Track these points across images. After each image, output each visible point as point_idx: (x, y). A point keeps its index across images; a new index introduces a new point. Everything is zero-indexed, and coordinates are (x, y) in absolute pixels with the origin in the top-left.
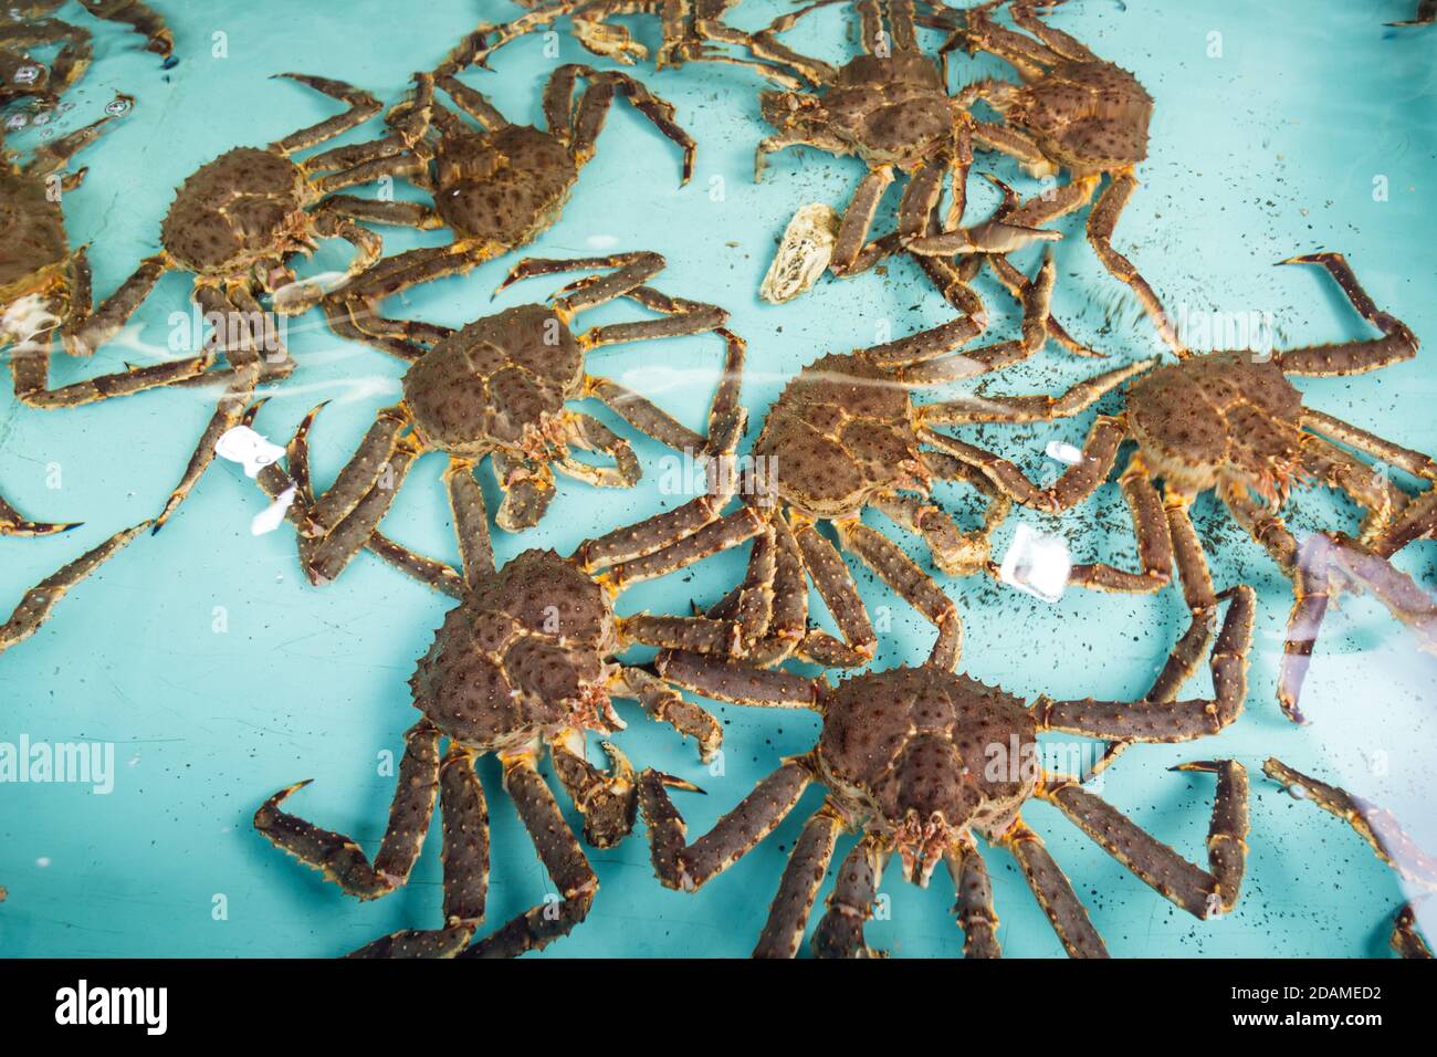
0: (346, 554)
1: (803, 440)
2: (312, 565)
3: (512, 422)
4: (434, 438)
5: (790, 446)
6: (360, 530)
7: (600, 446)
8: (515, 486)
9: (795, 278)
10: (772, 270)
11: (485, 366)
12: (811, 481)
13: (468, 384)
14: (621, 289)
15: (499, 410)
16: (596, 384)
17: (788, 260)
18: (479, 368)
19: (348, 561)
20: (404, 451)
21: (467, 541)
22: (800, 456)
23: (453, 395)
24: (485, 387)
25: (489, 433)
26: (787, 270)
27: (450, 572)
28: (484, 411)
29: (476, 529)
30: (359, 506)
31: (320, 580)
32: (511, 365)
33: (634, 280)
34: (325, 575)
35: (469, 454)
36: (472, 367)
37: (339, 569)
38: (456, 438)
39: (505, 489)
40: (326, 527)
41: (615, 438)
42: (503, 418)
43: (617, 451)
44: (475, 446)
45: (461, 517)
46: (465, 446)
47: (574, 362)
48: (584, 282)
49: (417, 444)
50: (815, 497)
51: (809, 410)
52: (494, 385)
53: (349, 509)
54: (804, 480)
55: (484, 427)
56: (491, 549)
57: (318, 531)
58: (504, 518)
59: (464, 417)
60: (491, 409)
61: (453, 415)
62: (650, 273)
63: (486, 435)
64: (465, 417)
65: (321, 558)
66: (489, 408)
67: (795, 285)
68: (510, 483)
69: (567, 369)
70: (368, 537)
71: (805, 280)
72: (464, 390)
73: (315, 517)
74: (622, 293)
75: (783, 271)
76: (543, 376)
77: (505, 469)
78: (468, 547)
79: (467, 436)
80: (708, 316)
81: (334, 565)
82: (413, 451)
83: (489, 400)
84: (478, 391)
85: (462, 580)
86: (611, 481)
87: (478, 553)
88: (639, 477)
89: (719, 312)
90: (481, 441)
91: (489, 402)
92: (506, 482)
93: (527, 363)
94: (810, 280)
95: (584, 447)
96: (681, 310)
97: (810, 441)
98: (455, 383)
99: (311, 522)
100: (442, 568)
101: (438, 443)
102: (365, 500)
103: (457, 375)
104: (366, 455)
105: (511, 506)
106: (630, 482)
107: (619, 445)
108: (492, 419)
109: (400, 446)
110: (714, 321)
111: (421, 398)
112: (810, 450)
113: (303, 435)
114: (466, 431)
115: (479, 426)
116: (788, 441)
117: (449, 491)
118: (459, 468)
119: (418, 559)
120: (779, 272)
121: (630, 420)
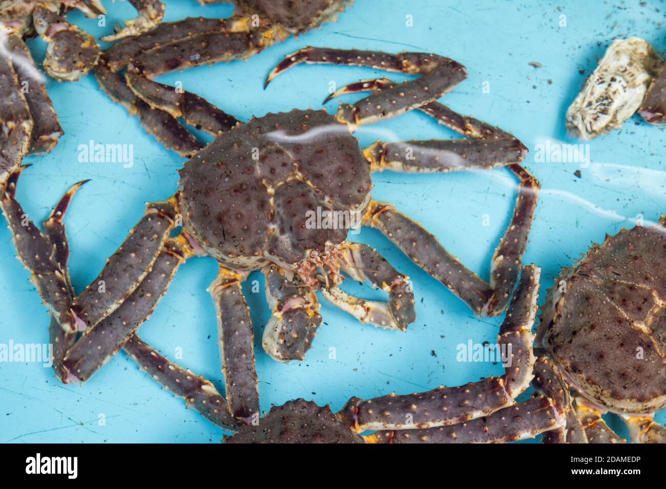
0: (103, 355)
1: (610, 328)
2: (66, 363)
3: (294, 246)
4: (211, 245)
5: (594, 334)
6: (120, 330)
7: (374, 280)
8: (289, 314)
9: (604, 112)
10: (579, 100)
11: (272, 171)
12: (614, 377)
13: (253, 194)
14: (417, 101)
15: (282, 231)
16: (379, 210)
17: (597, 95)
18: (267, 173)
19: (105, 362)
20: (172, 252)
21: (231, 362)
22: (604, 346)
23: (237, 204)
24: (271, 201)
25: (271, 252)
26: (595, 105)
27: (209, 389)
28: (266, 229)
29: (242, 351)
30: (122, 305)
31: (71, 378)
32: (299, 176)
33: (430, 94)
34: (77, 375)
35: (243, 267)
36: (259, 171)
37: (93, 370)
38: (236, 251)
39: (278, 315)
40: (89, 323)
41: (395, 274)
42: (286, 240)
43: (394, 287)
44: (251, 262)
45: (228, 335)
46: (243, 260)
47: (365, 186)
48: (372, 83)
49: (185, 246)
50: (615, 395)
51: (618, 288)
52: (280, 201)
53: (114, 307)
54: (607, 375)
55: (265, 246)
56: (255, 374)
57: (81, 325)
58: (272, 344)
59: (245, 231)
60: (273, 227)
61: (235, 226)
62: (447, 85)
63: (266, 253)
64: (247, 230)
65: (76, 356)
66: (272, 226)
67: (604, 120)
68: (285, 309)
69: (356, 193)
70: (127, 339)
71: (615, 116)
72: (248, 200)
73: (78, 309)
74: (417, 106)
75: (590, 104)
76: (331, 196)
77: (280, 295)
78: (233, 369)
79: (247, 250)
80: (506, 148)
81: (88, 366)
82: (180, 253)
83: (273, 216)
84: (263, 204)
85: (223, 401)
86: (379, 319)
87: (242, 377)
88: (412, 319)
89: (517, 145)
90: (258, 258)
91: (272, 219)
92: (280, 308)
93: (318, 177)
94: (620, 117)
95: (357, 278)
96: (475, 133)
97: (618, 330)
98: (238, 189)
99: (74, 314)
100: (201, 383)
101: (214, 251)
102: (130, 299)
103: (242, 178)
104: (135, 251)
105: (282, 334)
106: (401, 325)
107: (397, 281)
108: (275, 240)
109: (167, 245)
110: (511, 155)
111: (200, 197)
112: (618, 341)
113: (60, 217)
114: (246, 245)
115: (259, 243)
116: (592, 327)
117: (218, 306)
118: (229, 283)
119: (178, 370)
120: (586, 103)
121: (411, 256)
